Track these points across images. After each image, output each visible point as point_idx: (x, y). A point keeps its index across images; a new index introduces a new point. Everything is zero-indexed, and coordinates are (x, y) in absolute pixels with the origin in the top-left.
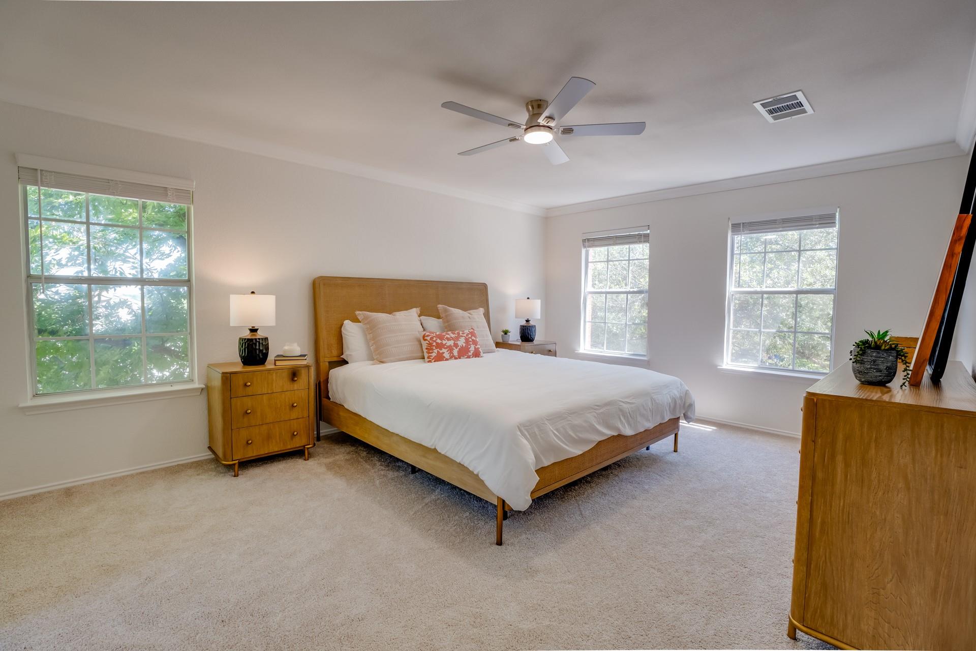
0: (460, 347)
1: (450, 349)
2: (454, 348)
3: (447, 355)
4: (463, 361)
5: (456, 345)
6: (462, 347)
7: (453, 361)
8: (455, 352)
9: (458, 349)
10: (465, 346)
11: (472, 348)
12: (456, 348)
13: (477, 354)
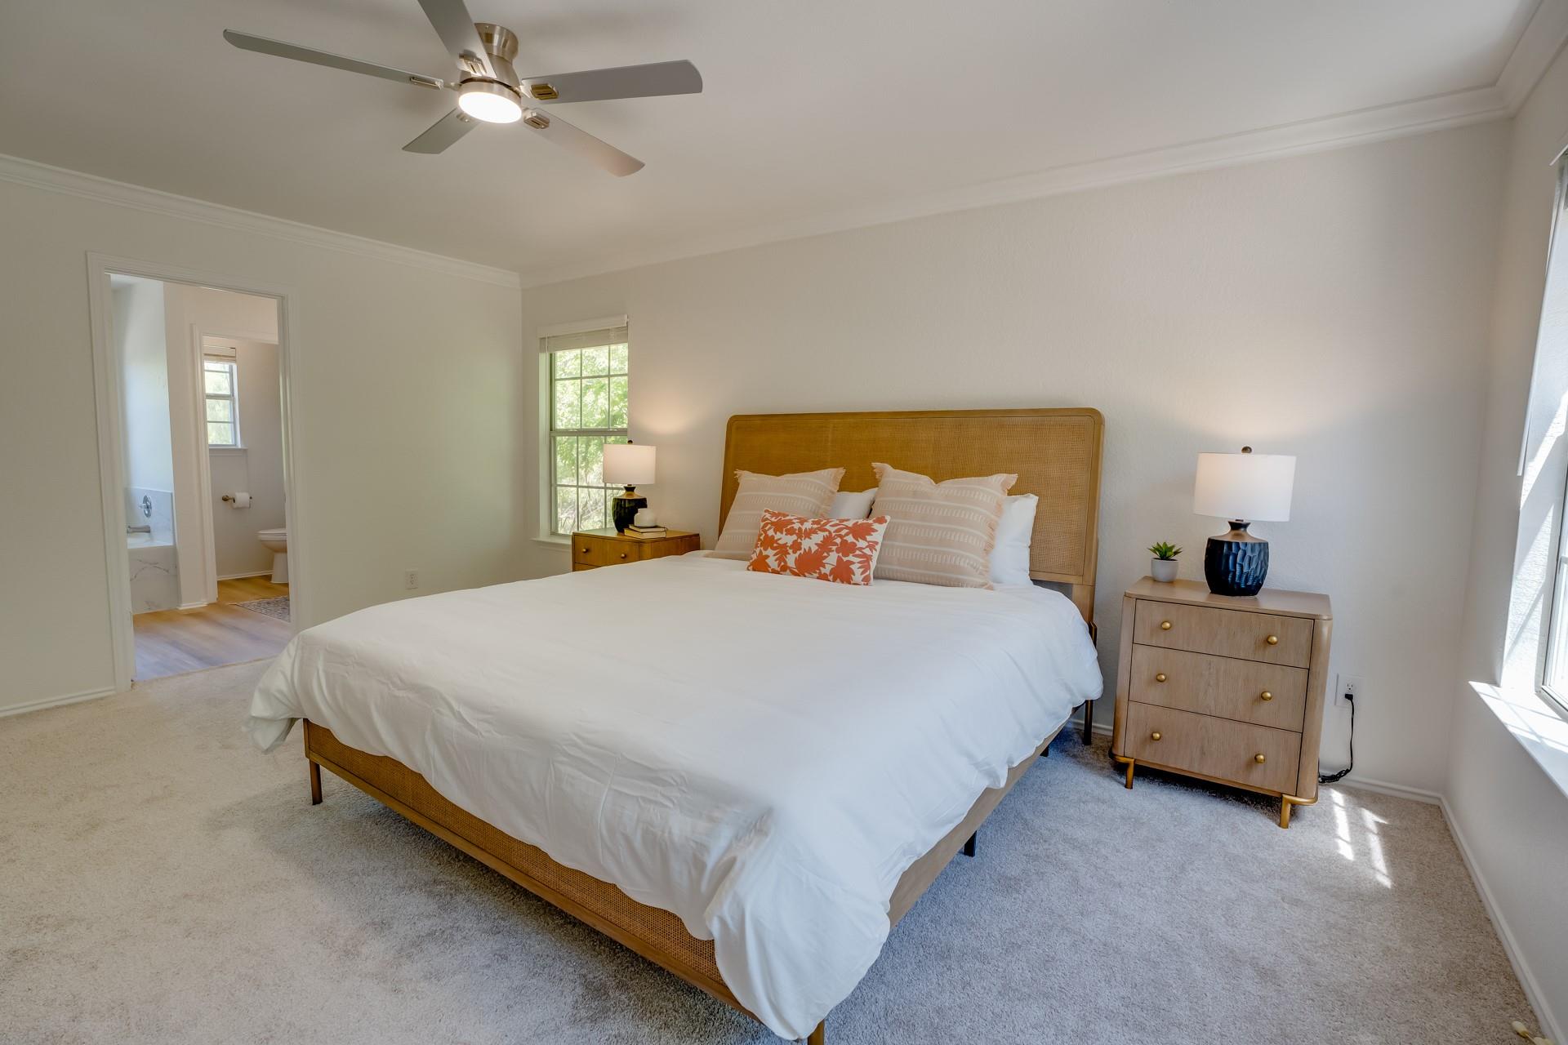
0: (802, 551)
1: (782, 551)
2: (790, 551)
3: (772, 562)
4: (810, 583)
5: (796, 546)
6: (808, 553)
7: (787, 578)
8: (791, 559)
9: (797, 555)
10: (817, 551)
11: (832, 559)
12: (794, 552)
13: (842, 574)
